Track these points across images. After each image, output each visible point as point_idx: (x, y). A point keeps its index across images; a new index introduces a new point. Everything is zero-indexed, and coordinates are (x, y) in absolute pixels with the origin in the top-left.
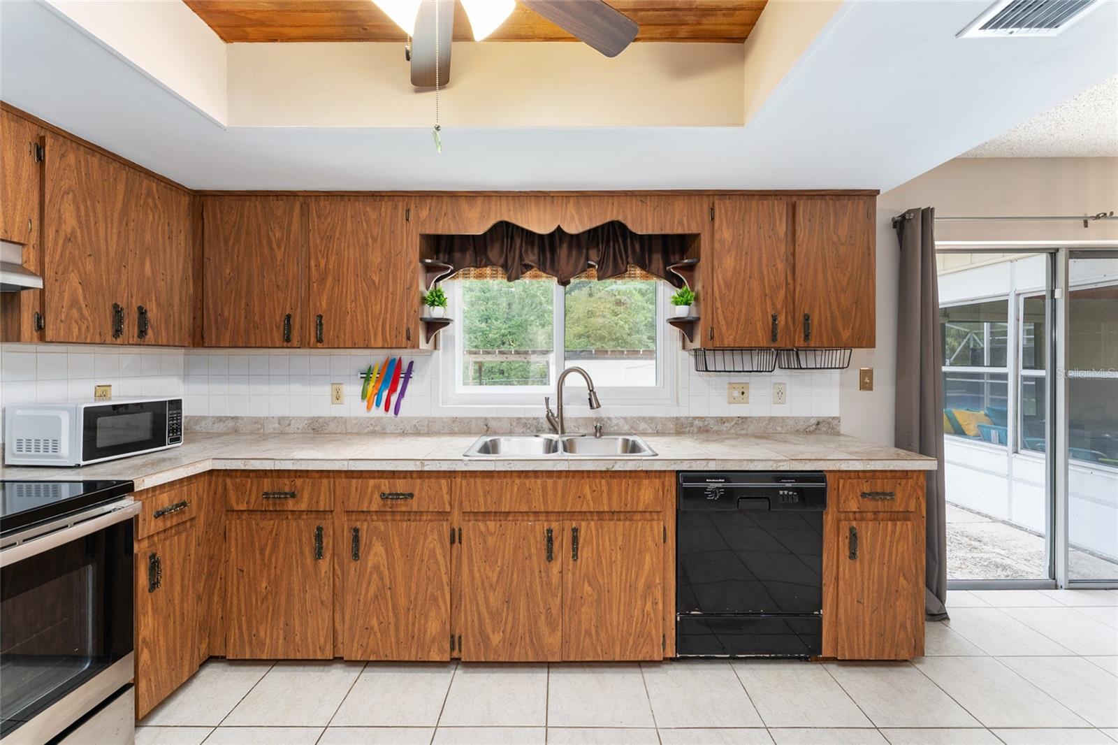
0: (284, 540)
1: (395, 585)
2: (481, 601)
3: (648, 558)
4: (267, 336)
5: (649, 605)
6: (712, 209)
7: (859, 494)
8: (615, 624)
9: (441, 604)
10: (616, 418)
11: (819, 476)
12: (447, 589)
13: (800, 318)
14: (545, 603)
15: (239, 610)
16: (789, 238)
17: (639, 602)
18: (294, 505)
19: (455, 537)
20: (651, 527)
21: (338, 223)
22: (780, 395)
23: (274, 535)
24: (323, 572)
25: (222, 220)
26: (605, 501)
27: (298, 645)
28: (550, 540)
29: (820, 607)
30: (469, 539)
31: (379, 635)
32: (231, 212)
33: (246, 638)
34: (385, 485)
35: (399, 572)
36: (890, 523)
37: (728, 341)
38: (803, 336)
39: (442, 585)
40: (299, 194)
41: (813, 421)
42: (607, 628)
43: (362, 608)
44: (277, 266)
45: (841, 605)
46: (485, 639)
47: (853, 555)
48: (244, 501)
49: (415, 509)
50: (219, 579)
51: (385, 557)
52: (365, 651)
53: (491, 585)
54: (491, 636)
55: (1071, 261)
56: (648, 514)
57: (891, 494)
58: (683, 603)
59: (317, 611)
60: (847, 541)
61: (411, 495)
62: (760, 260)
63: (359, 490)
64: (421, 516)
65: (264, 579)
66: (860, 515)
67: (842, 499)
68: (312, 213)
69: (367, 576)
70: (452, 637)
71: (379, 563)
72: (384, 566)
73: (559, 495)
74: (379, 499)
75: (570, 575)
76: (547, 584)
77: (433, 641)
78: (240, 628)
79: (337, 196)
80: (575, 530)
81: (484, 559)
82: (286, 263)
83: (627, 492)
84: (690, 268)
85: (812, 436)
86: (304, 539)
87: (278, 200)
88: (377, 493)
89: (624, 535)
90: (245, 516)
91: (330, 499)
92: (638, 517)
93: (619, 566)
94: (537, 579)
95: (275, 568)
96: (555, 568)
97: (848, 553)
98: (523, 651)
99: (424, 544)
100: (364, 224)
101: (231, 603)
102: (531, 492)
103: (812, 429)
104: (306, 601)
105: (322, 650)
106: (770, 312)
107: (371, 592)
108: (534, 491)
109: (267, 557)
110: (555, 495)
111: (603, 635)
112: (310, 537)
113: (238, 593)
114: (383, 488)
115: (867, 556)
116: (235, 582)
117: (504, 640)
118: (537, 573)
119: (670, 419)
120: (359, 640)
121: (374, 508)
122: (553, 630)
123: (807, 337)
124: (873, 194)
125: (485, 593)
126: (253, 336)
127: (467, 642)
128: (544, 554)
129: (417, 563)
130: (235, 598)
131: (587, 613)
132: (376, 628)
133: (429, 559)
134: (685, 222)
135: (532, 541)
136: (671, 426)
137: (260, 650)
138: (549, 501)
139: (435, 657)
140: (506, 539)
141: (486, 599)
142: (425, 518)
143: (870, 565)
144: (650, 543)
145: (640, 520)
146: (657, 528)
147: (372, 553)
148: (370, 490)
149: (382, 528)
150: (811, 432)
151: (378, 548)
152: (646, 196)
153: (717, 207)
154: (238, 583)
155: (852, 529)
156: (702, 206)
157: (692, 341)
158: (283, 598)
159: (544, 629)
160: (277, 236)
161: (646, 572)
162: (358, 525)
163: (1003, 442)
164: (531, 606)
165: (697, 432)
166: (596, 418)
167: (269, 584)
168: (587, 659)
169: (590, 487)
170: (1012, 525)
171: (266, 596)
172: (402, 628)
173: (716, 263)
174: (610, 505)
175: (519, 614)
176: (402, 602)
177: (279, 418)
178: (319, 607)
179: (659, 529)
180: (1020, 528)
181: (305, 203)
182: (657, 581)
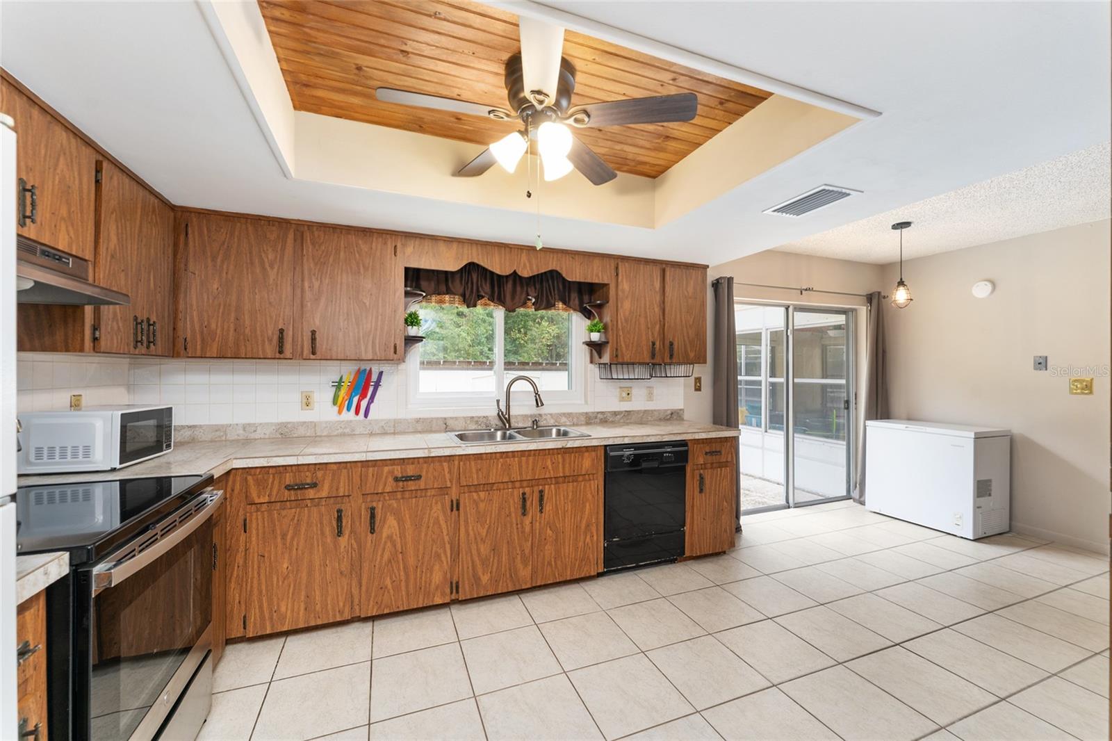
0: (305, 525)
1: (406, 549)
2: (474, 552)
3: (588, 505)
4: (258, 348)
5: (588, 537)
6: (617, 268)
7: (704, 453)
8: (567, 554)
9: (444, 559)
11: (683, 443)
12: (448, 546)
13: (667, 344)
14: (521, 547)
15: (260, 592)
16: (662, 291)
17: (582, 536)
18: (315, 494)
19: (456, 506)
20: (590, 485)
21: (332, 251)
22: (650, 397)
23: (295, 521)
24: (343, 547)
25: (209, 237)
26: (561, 470)
27: (318, 613)
28: (524, 500)
29: (684, 525)
30: (465, 507)
31: (391, 591)
32: (220, 231)
33: (267, 616)
34: (398, 471)
35: (409, 538)
36: (719, 469)
37: (627, 359)
38: (669, 356)
39: (444, 544)
40: (292, 222)
41: (669, 412)
42: (562, 558)
43: (377, 572)
44: (269, 285)
45: (695, 522)
46: (477, 579)
47: (701, 491)
48: (266, 494)
49: (422, 487)
50: (236, 568)
51: (397, 528)
52: (380, 606)
53: (482, 539)
54: (481, 576)
55: (795, 313)
56: (588, 476)
57: (720, 452)
58: (608, 534)
59: (336, 581)
60: (698, 483)
61: (419, 477)
62: (645, 304)
63: (375, 476)
64: (426, 492)
65: (286, 560)
66: (704, 466)
67: (696, 456)
68: (307, 240)
69: (382, 546)
70: (451, 583)
71: (393, 533)
72: (396, 535)
73: (530, 467)
74: (392, 482)
75: (538, 524)
76: (522, 533)
77: (437, 588)
78: (261, 607)
79: (329, 227)
80: (541, 492)
81: (476, 520)
82: (279, 282)
83: (574, 462)
84: (600, 307)
85: (669, 422)
86: (325, 522)
87: (269, 225)
88: (390, 477)
89: (573, 492)
90: (264, 507)
91: (349, 486)
92: (581, 478)
93: (570, 513)
94: (515, 530)
95: (297, 549)
96: (527, 520)
97: (698, 490)
98: (505, 584)
99: (430, 514)
100: (357, 255)
101: (252, 587)
102: (511, 467)
103: (668, 417)
104: (326, 574)
105: (341, 612)
106: (651, 339)
107: (386, 557)
108: (513, 466)
109: (288, 541)
110: (527, 467)
111: (559, 563)
112: (331, 519)
113: (259, 576)
114: (396, 472)
115: (708, 491)
116: (256, 567)
117: (491, 579)
118: (515, 525)
120: (374, 599)
121: (388, 489)
122: (526, 565)
123: (671, 356)
124: (706, 267)
125: (477, 546)
126: (243, 347)
127: (464, 585)
128: (520, 511)
129: (424, 529)
130: (255, 582)
131: (549, 549)
132: (390, 586)
133: (433, 525)
134: (600, 274)
135: (512, 502)
137: (281, 624)
138: (523, 473)
139: (438, 601)
140: (493, 503)
141: (478, 550)
142: (429, 494)
143: (709, 496)
144: (589, 496)
145: (582, 481)
146: (594, 484)
147: (386, 526)
148: (385, 474)
149: (395, 505)
150: (668, 420)
151: (392, 522)
152: (575, 254)
153: (620, 267)
154: (259, 567)
155: (700, 475)
156: (610, 265)
157: (600, 358)
158: (304, 575)
159: (520, 566)
160: (270, 257)
161: (586, 516)
162: (374, 504)
163: (759, 425)
164: (511, 550)
167: (290, 564)
168: (549, 582)
169: (551, 460)
170: (764, 480)
171: (287, 575)
172: (412, 582)
173: (619, 305)
174: (564, 472)
175: (502, 558)
176: (412, 561)
177: (244, 425)
178: (338, 577)
179: (594, 486)
180: (768, 481)
181: (298, 230)
182: (594, 521)
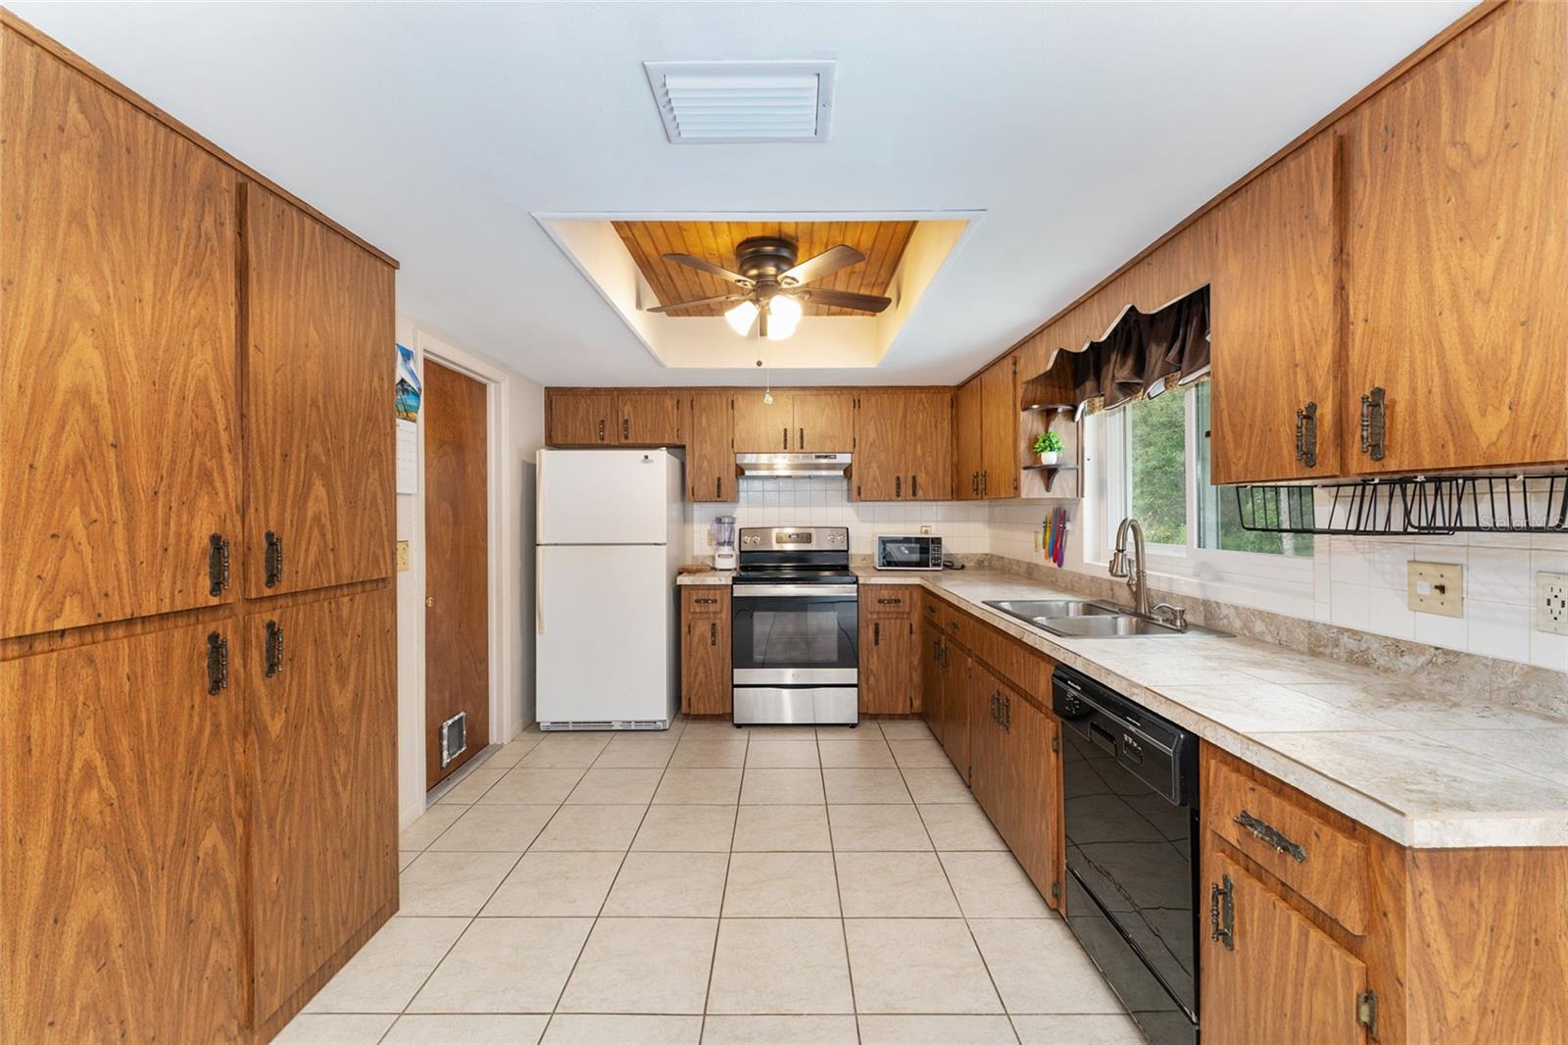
10: (1226, 605)
119: (1299, 622)
136: (1301, 636)
165: (1347, 661)
166: (1204, 601)
